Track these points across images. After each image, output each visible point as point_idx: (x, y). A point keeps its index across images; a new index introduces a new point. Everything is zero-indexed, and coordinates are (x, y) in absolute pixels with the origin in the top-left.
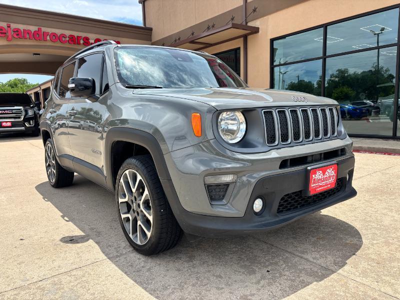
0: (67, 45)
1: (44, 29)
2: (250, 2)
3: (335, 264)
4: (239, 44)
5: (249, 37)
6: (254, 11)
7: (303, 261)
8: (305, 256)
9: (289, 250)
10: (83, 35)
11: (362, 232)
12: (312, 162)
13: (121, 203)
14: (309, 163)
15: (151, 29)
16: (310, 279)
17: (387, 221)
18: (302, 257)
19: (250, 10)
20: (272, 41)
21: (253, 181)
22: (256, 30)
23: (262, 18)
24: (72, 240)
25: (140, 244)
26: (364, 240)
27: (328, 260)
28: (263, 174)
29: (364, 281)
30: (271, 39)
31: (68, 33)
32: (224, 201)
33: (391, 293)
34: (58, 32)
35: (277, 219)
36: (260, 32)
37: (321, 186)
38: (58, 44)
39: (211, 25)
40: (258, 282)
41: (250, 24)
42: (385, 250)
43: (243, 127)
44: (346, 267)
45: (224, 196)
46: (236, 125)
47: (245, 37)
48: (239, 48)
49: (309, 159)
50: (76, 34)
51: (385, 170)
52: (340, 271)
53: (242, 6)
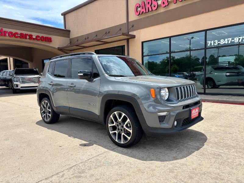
0: (19, 39)
1: (4, 29)
2: (130, 22)
3: (201, 145)
4: (124, 43)
5: (130, 40)
6: (133, 26)
7: (189, 145)
8: (188, 143)
9: (182, 142)
10: (29, 33)
11: (206, 134)
12: (191, 106)
13: (110, 126)
14: (190, 107)
15: (69, 31)
16: (194, 150)
17: (213, 130)
18: (187, 144)
19: (130, 26)
20: (143, 43)
21: (175, 114)
22: (134, 37)
23: (137, 31)
24: (85, 145)
25: (123, 143)
26: (207, 137)
27: (198, 144)
28: (178, 112)
29: (212, 149)
30: (142, 42)
31: (19, 32)
32: (164, 122)
33: (223, 152)
34: (14, 31)
35: (182, 129)
36: (136, 38)
37: (194, 116)
38: (13, 38)
39: (107, 32)
40: (176, 153)
41: (130, 33)
42: (216, 140)
43: (168, 94)
44: (205, 146)
45: (164, 120)
46: (165, 93)
47: (128, 40)
48: (124, 45)
49: (190, 105)
50: (24, 32)
51: (205, 109)
52: (203, 147)
53: (126, 23)
